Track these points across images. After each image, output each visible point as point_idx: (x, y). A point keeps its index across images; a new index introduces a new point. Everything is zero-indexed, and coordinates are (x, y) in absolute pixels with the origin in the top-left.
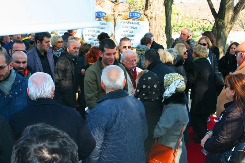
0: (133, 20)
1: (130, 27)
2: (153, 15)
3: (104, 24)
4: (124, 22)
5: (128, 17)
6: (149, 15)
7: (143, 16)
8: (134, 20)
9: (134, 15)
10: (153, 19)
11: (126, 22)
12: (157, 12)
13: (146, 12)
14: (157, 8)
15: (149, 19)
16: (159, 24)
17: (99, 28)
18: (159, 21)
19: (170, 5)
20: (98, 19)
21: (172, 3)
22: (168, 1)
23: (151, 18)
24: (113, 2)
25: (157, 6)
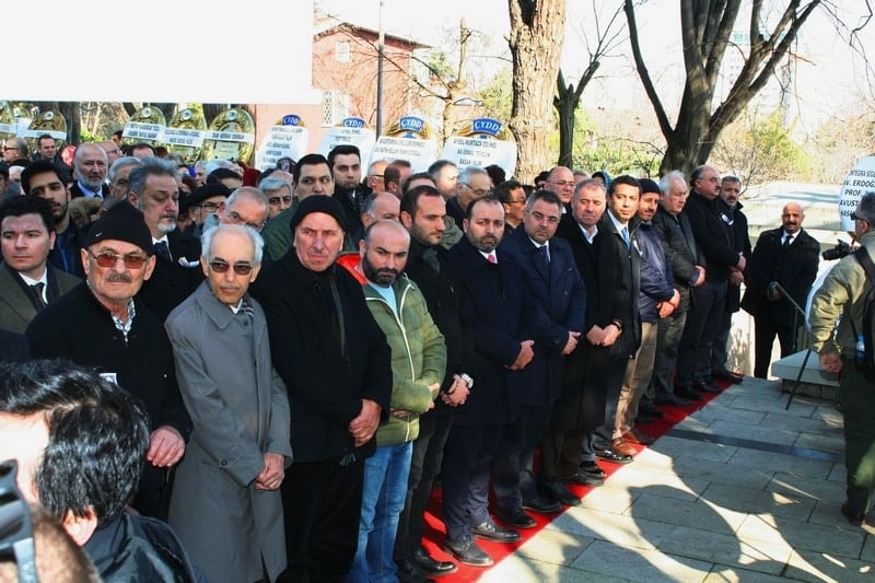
0: (482, 137)
1: (475, 153)
2: (530, 128)
3: (419, 144)
4: (461, 142)
5: (472, 131)
6: (520, 127)
7: (504, 128)
8: (485, 137)
9: (485, 125)
10: (529, 137)
11: (467, 142)
12: (539, 123)
13: (514, 120)
14: (538, 114)
15: (521, 137)
18: (542, 142)
19: (570, 108)
20: (405, 133)
21: (576, 105)
22: (566, 101)
23: (525, 134)
24: (442, 98)
25: (538, 110)
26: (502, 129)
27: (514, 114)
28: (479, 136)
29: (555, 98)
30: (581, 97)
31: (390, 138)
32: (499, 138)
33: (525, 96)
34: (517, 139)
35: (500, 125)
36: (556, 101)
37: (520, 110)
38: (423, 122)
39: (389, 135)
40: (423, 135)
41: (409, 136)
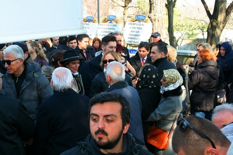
0: (139, 22)
1: (136, 28)
2: (157, 17)
3: (115, 26)
4: (131, 24)
5: (135, 20)
6: (153, 17)
7: (147, 18)
9: (140, 17)
10: (157, 21)
11: (133, 24)
12: (160, 15)
13: (150, 14)
14: (159, 12)
15: (153, 21)
16: (162, 25)
17: (110, 29)
18: (161, 22)
19: (171, 7)
20: (109, 22)
21: (174, 6)
22: (170, 5)
23: (155, 20)
24: (122, 7)
25: (159, 10)
26: (146, 18)
27: (150, 12)
28: (138, 21)
29: (166, 4)
30: (176, 3)
31: (104, 23)
32: (145, 22)
33: (154, 5)
34: (152, 22)
35: (145, 17)
36: (166, 5)
37: (152, 11)
38: (116, 17)
39: (103, 22)
40: (116, 22)
41: (111, 22)
